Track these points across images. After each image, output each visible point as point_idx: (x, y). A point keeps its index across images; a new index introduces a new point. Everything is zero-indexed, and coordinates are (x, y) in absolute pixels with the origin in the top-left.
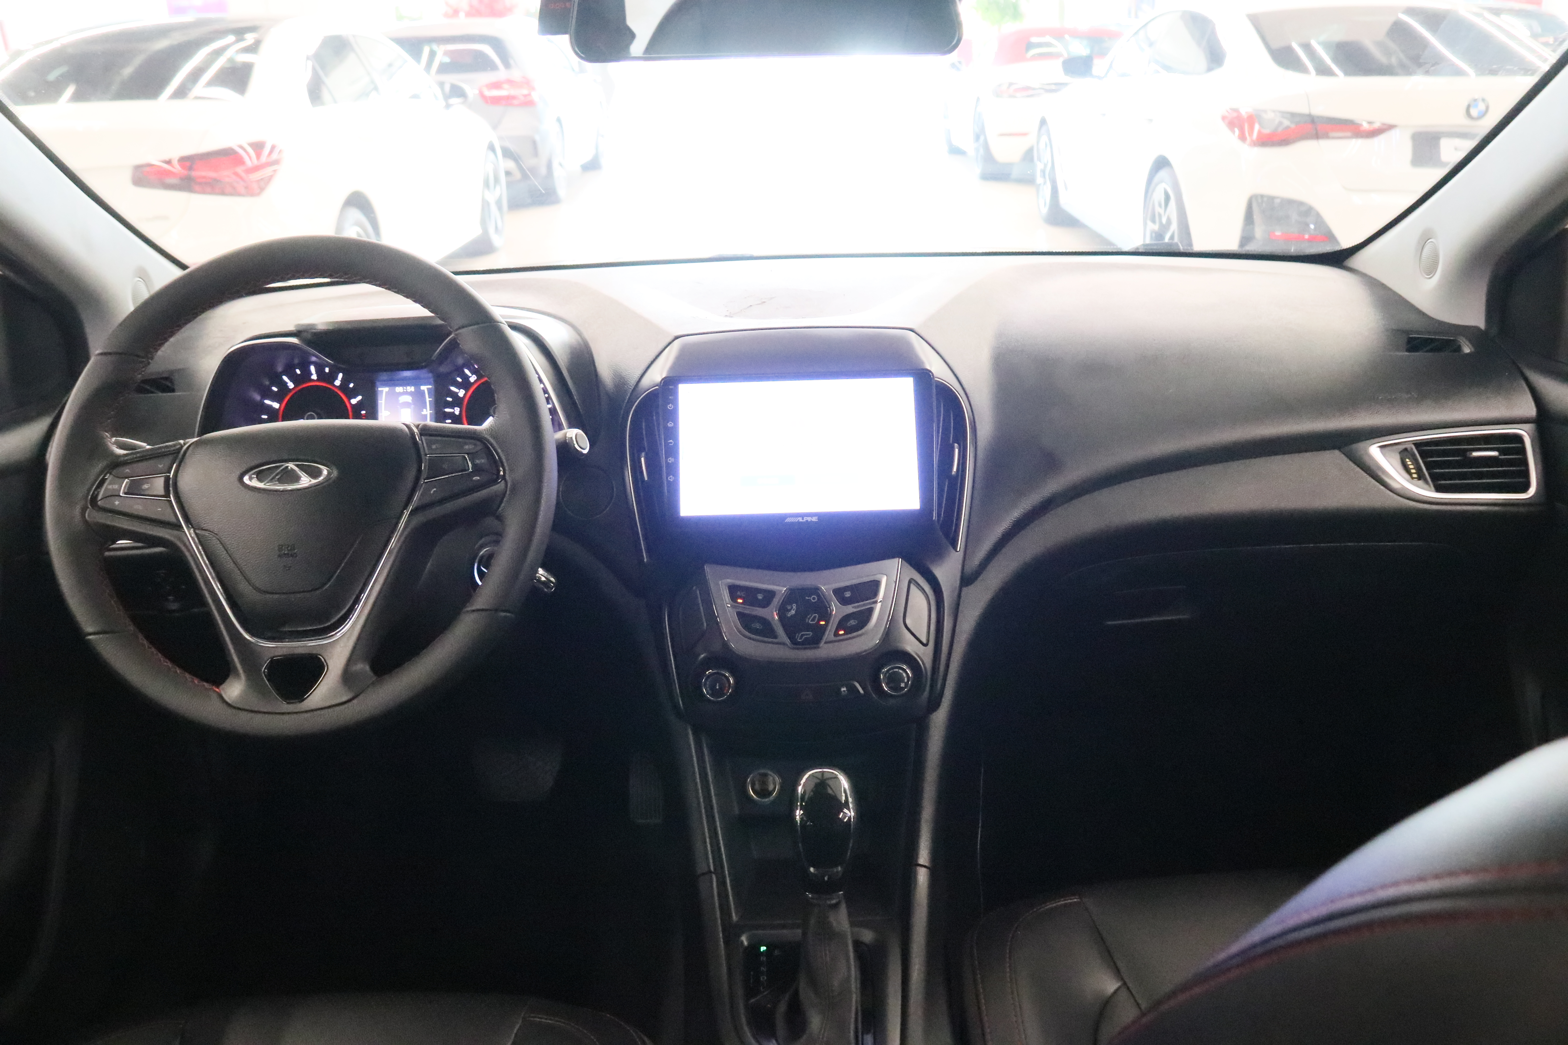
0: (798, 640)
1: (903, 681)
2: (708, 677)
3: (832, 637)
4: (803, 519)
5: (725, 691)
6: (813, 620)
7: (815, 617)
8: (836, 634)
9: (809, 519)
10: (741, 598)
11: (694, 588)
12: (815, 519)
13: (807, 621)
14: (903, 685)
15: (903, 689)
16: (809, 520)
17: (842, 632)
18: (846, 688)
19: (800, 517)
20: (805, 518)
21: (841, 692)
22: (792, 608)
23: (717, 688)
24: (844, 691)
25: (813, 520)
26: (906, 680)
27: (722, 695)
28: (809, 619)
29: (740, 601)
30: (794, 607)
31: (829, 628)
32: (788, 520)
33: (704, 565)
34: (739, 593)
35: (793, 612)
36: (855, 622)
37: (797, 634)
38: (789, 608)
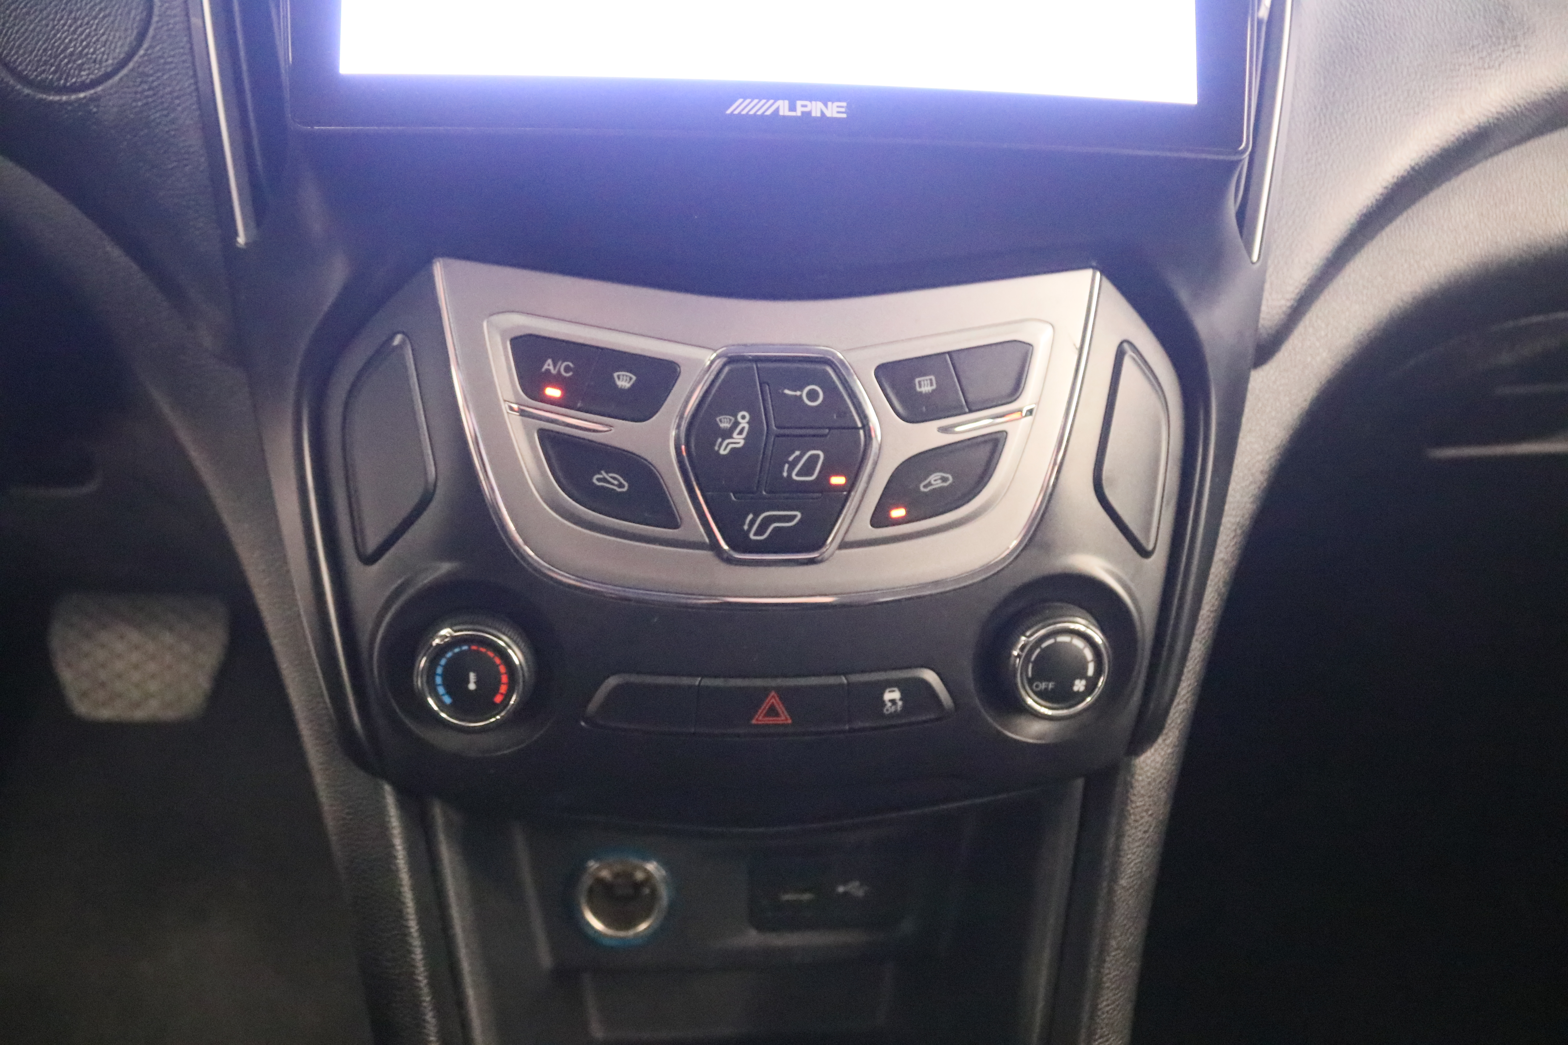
0: (752, 536)
1: (1082, 675)
2: (442, 649)
3: (864, 529)
4: (793, 108)
5: (498, 699)
6: (807, 469)
7: (814, 459)
8: (880, 519)
9: (816, 109)
10: (556, 380)
11: (398, 339)
12: (835, 110)
13: (785, 474)
14: (1079, 685)
15: (1080, 697)
16: (816, 113)
17: (898, 513)
18: (902, 693)
19: (784, 99)
20: (799, 103)
21: (883, 704)
22: (736, 424)
23: (472, 686)
24: (893, 702)
25: (828, 114)
26: (1091, 671)
27: (492, 708)
28: (792, 465)
29: (553, 392)
30: (744, 424)
31: (855, 496)
32: (740, 107)
33: (427, 263)
34: (549, 365)
35: (738, 440)
36: (944, 480)
37: (750, 517)
38: (725, 423)
